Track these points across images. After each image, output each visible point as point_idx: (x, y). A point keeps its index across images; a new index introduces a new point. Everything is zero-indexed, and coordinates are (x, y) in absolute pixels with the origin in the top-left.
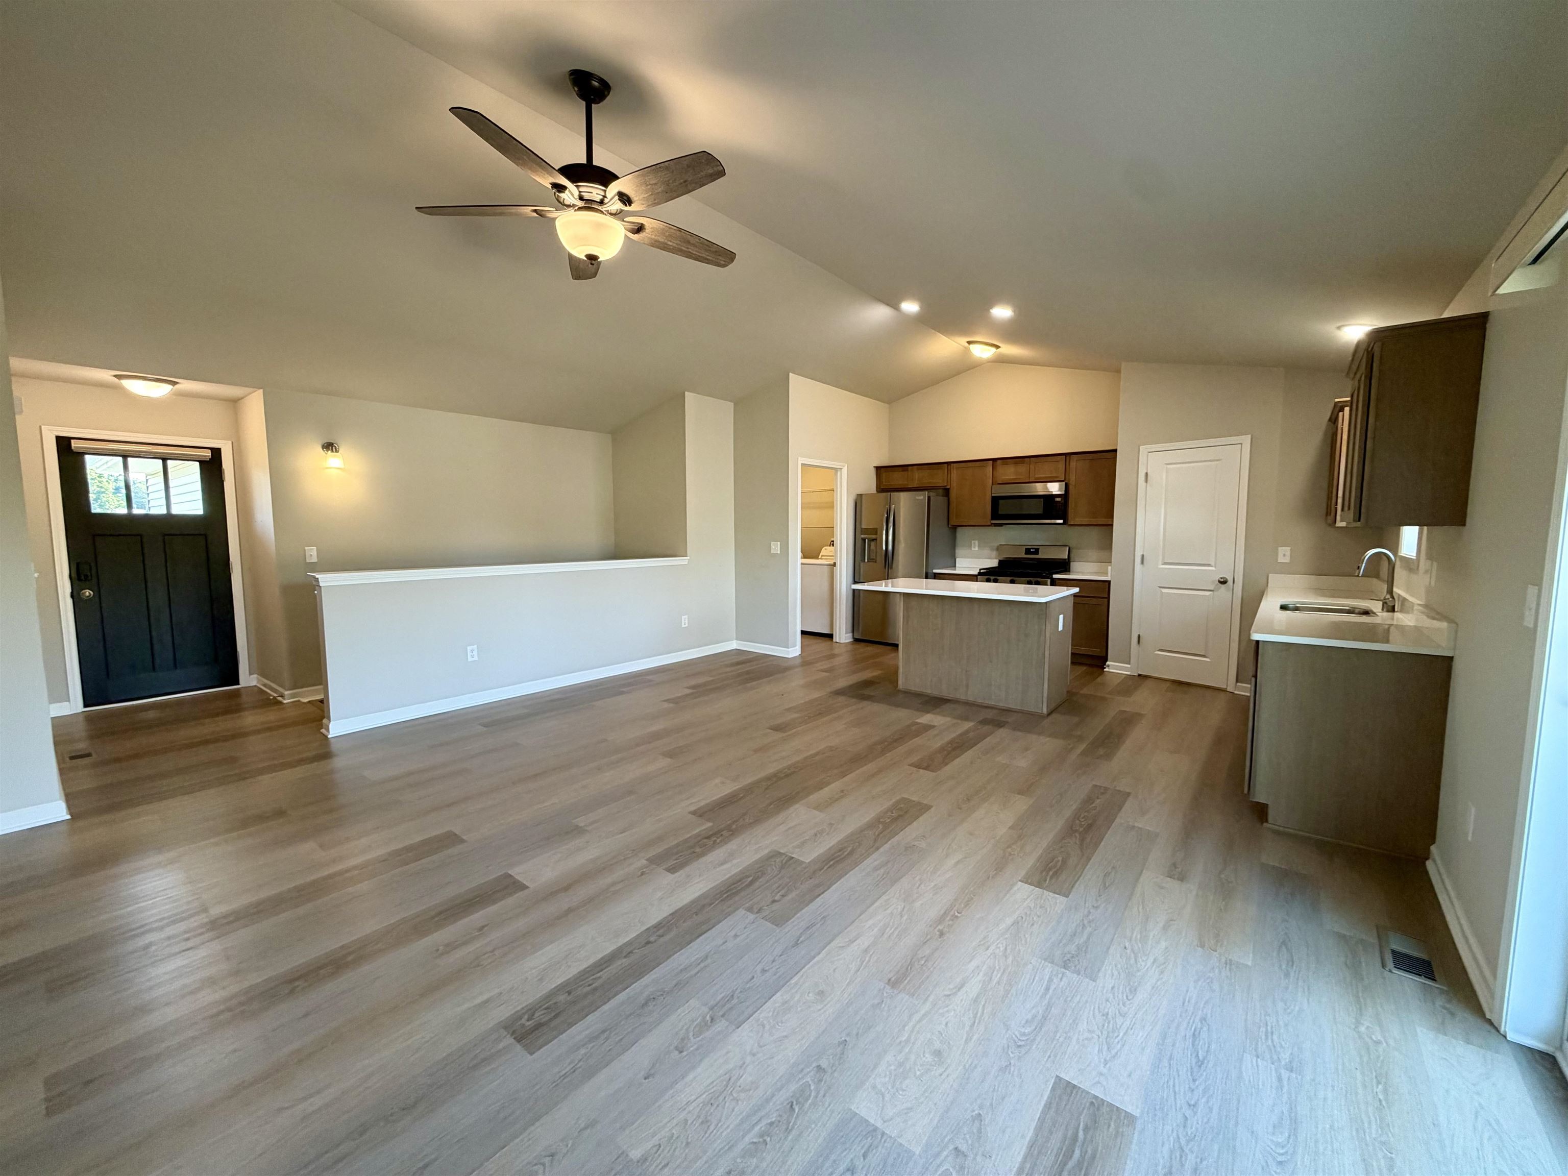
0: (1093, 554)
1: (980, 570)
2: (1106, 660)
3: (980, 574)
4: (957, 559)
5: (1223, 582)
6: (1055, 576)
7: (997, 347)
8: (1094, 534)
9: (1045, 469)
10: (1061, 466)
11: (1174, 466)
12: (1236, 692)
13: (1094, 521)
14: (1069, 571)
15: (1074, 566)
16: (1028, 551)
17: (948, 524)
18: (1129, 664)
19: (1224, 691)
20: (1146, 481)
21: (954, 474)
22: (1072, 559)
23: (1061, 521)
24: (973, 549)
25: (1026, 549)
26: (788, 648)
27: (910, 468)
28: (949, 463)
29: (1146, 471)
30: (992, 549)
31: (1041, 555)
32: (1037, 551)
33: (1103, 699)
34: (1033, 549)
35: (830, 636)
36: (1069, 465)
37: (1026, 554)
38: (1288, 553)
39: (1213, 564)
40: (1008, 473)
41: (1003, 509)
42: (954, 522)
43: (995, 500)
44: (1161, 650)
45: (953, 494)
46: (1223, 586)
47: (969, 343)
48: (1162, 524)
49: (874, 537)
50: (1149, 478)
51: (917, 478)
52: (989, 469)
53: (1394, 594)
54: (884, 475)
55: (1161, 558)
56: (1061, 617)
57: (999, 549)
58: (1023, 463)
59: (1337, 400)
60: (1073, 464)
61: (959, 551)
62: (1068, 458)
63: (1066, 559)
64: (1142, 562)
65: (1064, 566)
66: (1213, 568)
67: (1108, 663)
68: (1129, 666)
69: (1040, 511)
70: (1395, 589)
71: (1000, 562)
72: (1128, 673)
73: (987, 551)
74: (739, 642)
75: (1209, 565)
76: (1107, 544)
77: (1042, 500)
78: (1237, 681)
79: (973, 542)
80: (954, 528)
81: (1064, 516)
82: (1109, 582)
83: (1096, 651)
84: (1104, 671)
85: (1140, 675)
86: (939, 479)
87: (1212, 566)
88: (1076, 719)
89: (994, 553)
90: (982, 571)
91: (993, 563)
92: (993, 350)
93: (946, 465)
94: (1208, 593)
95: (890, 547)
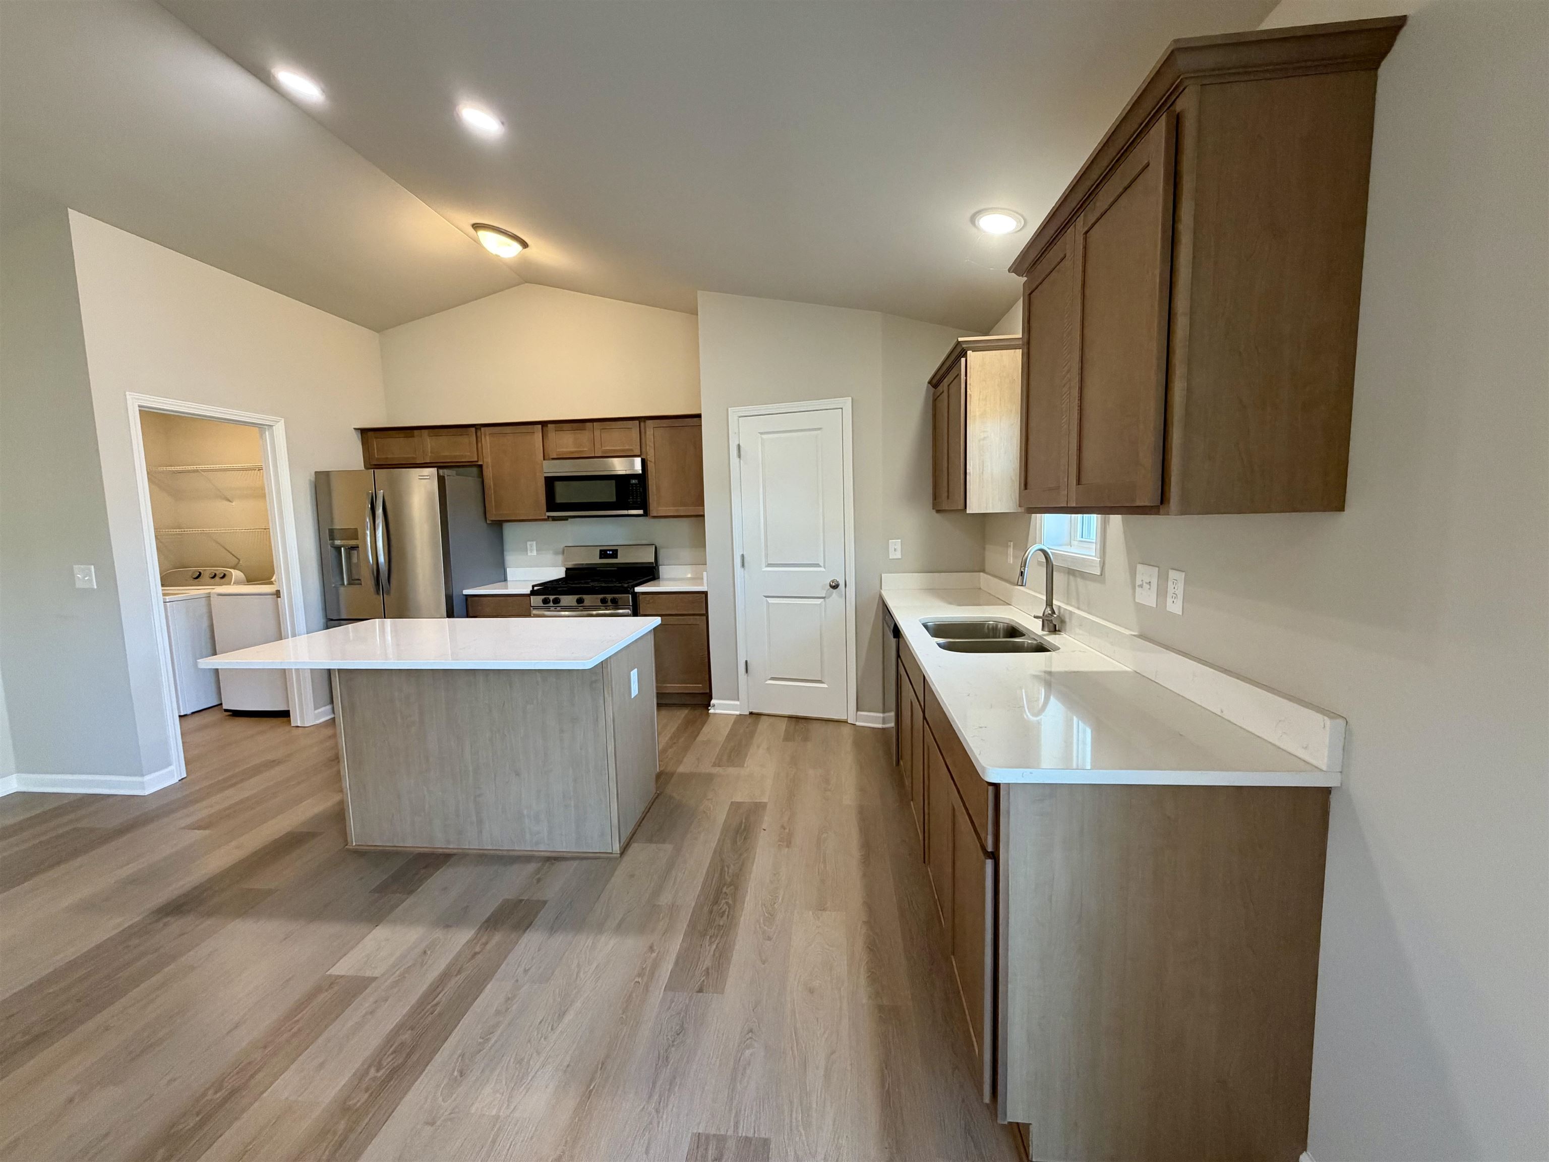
0: (686, 554)
1: (533, 586)
2: (711, 698)
3: (533, 593)
4: (508, 570)
5: (835, 586)
6: (638, 589)
7: (525, 245)
8: (683, 527)
9: (614, 439)
10: (635, 434)
11: (771, 436)
12: (858, 724)
13: (682, 511)
14: (659, 578)
15: (664, 571)
16: (603, 554)
17: (486, 518)
18: (738, 700)
19: (846, 722)
20: (739, 456)
21: (487, 440)
22: (660, 561)
23: (641, 512)
24: (529, 554)
25: (601, 551)
26: (142, 775)
27: (416, 432)
28: (477, 427)
29: (737, 443)
30: (556, 553)
31: (622, 559)
32: (615, 554)
33: (708, 779)
34: (610, 550)
35: (285, 715)
36: (645, 433)
37: (601, 558)
38: (899, 547)
39: (822, 564)
40: (566, 442)
41: (562, 494)
42: (492, 517)
43: (550, 482)
44: (773, 679)
45: (488, 473)
46: (835, 591)
47: (476, 226)
48: (762, 513)
49: (352, 543)
50: (742, 453)
51: (429, 446)
52: (538, 436)
53: (1054, 607)
54: (375, 443)
55: (764, 560)
56: (634, 674)
57: (565, 551)
58: (585, 430)
59: (960, 339)
60: (650, 432)
61: (511, 558)
62: (642, 424)
63: (652, 563)
64: (743, 565)
65: (650, 572)
66: (822, 569)
67: (713, 702)
68: (737, 703)
69: (613, 499)
70: (1055, 602)
71: (568, 570)
72: (738, 713)
73: (549, 556)
74: (24, 776)
75: (818, 565)
76: (699, 540)
77: (613, 482)
78: (858, 710)
79: (529, 543)
80: (498, 525)
81: (643, 504)
82: (705, 594)
83: (697, 687)
84: (708, 714)
85: (751, 713)
86: (463, 450)
87: (820, 566)
88: (668, 847)
89: (560, 558)
90: (536, 588)
91: (558, 573)
92: (516, 247)
93: (473, 429)
94: (819, 601)
95: (382, 559)
